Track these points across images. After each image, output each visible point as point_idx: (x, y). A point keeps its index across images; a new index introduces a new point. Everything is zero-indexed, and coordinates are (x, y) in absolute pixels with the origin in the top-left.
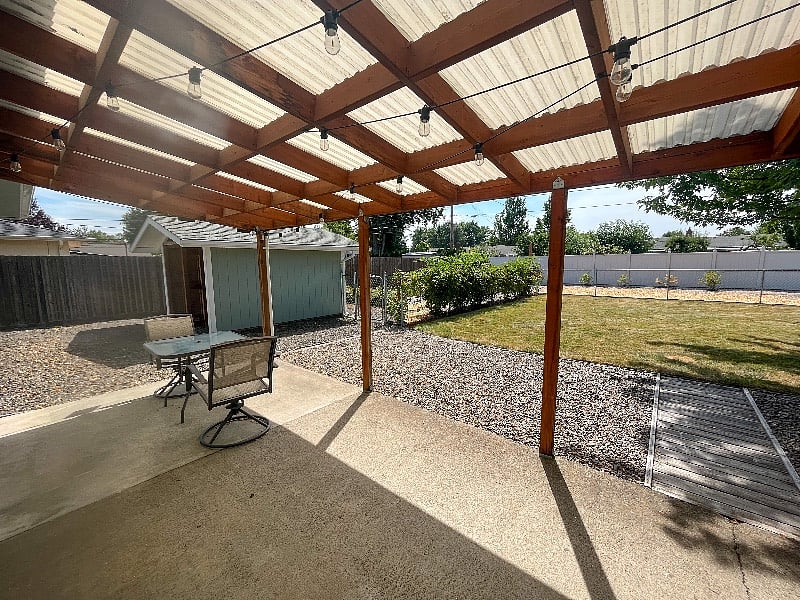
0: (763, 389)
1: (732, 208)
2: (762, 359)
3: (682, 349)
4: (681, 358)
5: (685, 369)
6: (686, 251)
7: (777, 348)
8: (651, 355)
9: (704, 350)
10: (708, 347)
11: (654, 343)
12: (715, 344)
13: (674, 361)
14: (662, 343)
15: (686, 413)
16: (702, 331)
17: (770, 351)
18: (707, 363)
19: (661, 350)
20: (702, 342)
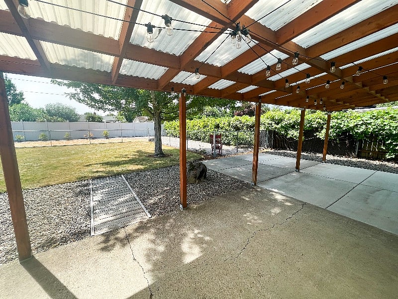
0: (127, 173)
1: (106, 104)
2: (126, 163)
3: (99, 166)
4: (99, 170)
5: (100, 174)
6: (95, 121)
7: (129, 158)
8: (86, 172)
9: (107, 164)
10: (108, 162)
11: (87, 166)
12: (110, 160)
13: (97, 172)
14: (90, 165)
15: (104, 193)
16: (105, 156)
17: (127, 159)
18: (109, 169)
19: (90, 168)
20: (106, 160)
